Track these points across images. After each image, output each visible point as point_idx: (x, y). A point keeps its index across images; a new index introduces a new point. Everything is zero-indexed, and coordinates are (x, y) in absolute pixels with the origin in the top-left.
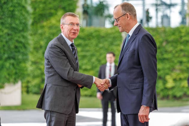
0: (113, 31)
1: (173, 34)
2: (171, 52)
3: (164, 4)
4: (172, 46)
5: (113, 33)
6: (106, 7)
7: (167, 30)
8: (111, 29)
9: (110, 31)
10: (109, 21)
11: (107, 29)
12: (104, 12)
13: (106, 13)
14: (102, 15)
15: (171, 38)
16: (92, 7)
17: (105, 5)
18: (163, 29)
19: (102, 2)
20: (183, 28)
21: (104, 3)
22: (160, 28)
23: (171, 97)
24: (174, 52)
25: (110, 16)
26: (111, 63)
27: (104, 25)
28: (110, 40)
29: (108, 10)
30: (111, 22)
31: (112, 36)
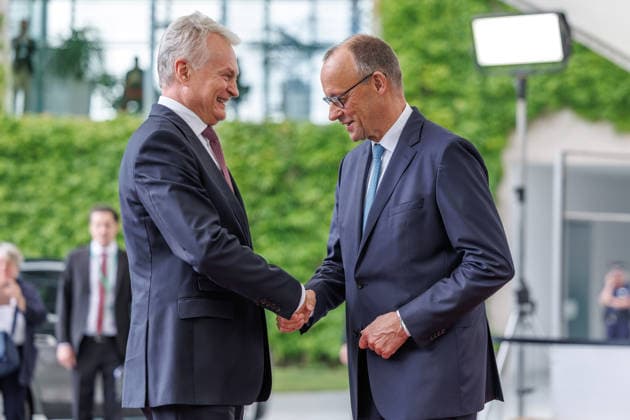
0: (119, 130)
1: (322, 144)
2: (312, 206)
3: (290, 44)
4: (316, 185)
5: (115, 139)
6: (93, 49)
7: (301, 130)
8: (111, 124)
9: (106, 133)
10: (103, 94)
11: (97, 125)
12: (86, 66)
13: (94, 67)
14: (79, 76)
15: (315, 159)
16: (47, 48)
17: (91, 43)
18: (285, 130)
19: (82, 32)
21: (89, 37)
22: (275, 126)
23: (309, 357)
24: (323, 205)
25: (107, 81)
26: (106, 244)
27: (86, 110)
28: (107, 162)
29: (101, 58)
30: (109, 101)
31: (112, 148)
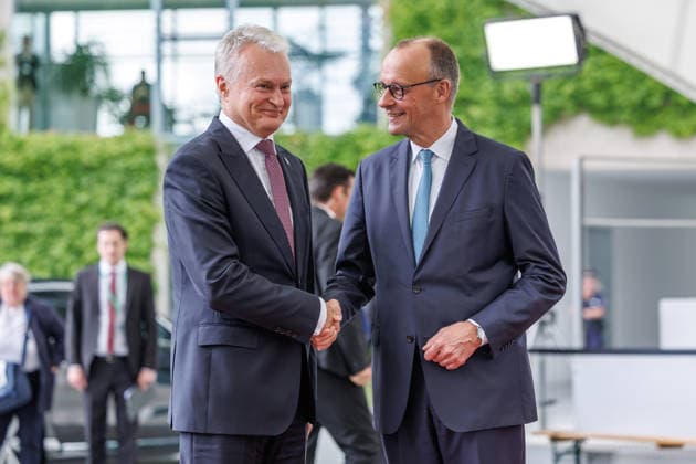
0: (127, 146)
3: (300, 54)
5: (124, 155)
6: (98, 63)
7: (313, 141)
8: (119, 140)
9: (114, 149)
10: (111, 110)
11: (104, 141)
12: (92, 81)
13: (100, 82)
14: (85, 91)
16: (51, 63)
17: (96, 57)
18: (296, 141)
19: (87, 47)
20: (367, 135)
21: (94, 51)
22: (286, 138)
25: (114, 96)
26: (114, 263)
27: (94, 127)
28: (114, 178)
29: (107, 73)
30: (116, 116)
31: (120, 164)
